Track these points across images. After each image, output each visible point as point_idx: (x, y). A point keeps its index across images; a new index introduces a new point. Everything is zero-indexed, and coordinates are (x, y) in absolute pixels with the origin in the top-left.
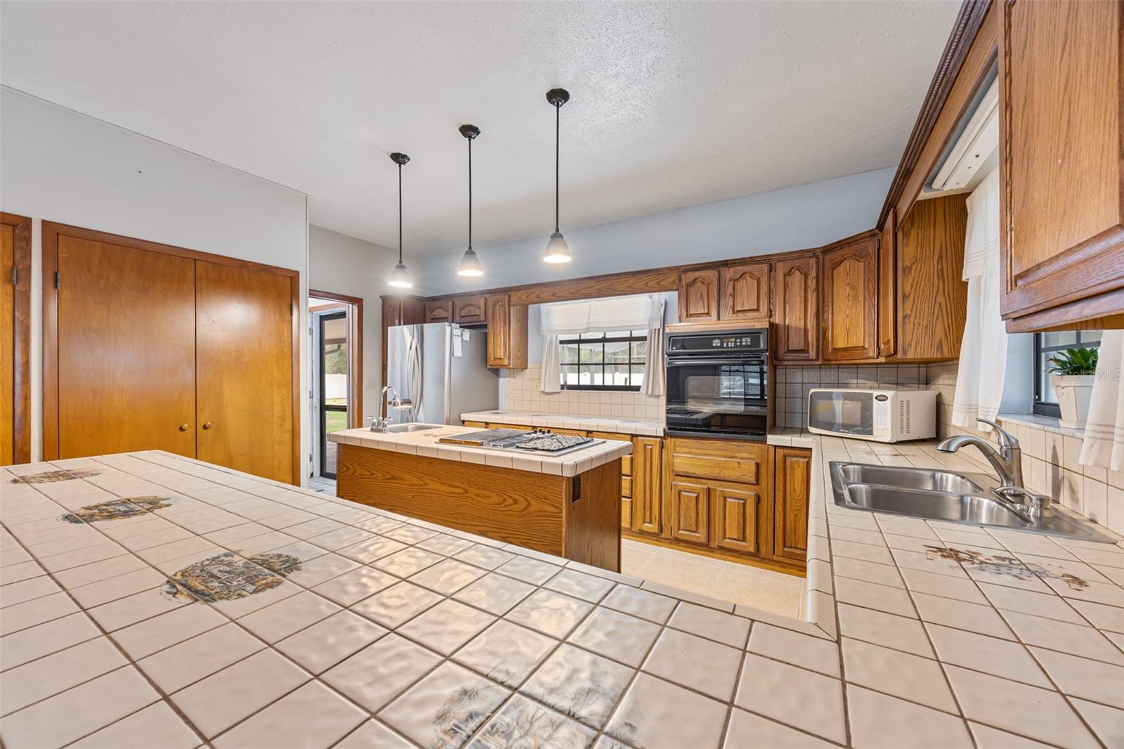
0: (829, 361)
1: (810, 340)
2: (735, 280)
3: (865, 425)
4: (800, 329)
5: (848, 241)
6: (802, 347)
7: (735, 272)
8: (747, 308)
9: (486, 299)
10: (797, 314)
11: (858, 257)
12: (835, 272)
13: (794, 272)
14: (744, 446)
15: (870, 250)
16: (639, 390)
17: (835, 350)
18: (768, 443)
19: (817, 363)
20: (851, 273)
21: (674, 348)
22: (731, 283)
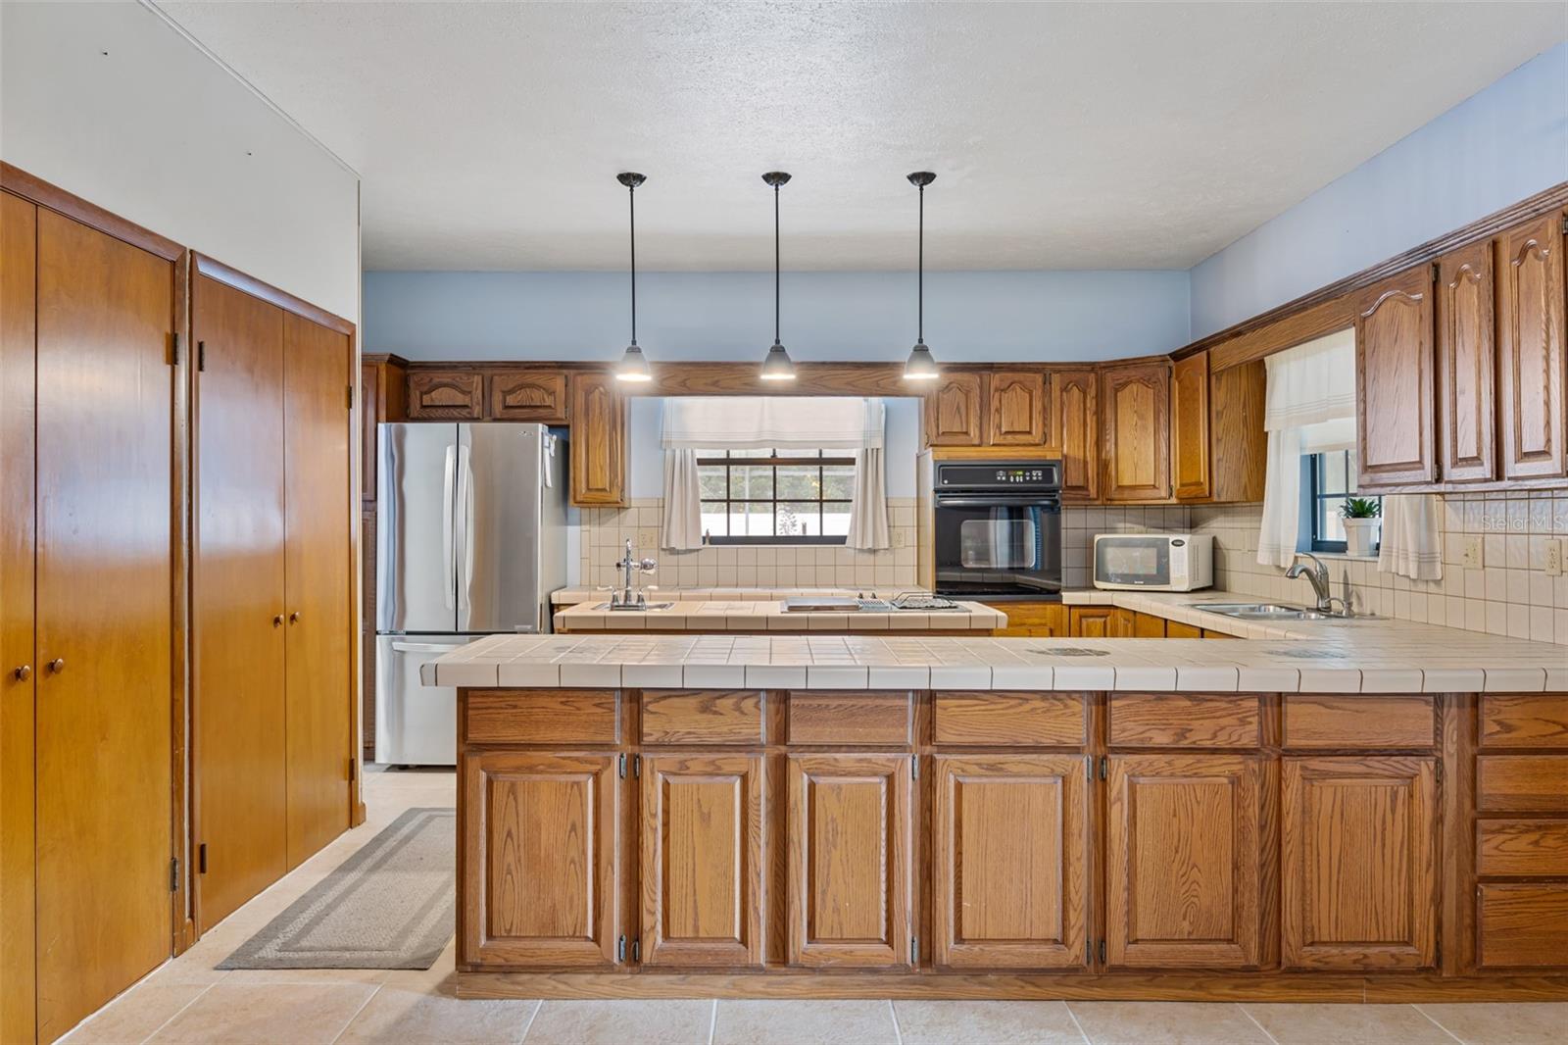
0: (1111, 500)
1: (1090, 475)
2: (1002, 390)
3: (1162, 575)
4: (1079, 460)
5: (1136, 361)
6: (1081, 483)
7: (1002, 380)
8: (1017, 430)
9: (566, 377)
10: (1076, 442)
11: (1146, 381)
12: (1119, 394)
13: (1071, 388)
14: (1033, 609)
15: (1160, 377)
16: (844, 543)
17: (1120, 488)
18: (1064, 602)
19: (1097, 503)
20: (1139, 399)
21: (946, 482)
22: (997, 395)
